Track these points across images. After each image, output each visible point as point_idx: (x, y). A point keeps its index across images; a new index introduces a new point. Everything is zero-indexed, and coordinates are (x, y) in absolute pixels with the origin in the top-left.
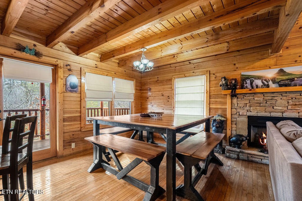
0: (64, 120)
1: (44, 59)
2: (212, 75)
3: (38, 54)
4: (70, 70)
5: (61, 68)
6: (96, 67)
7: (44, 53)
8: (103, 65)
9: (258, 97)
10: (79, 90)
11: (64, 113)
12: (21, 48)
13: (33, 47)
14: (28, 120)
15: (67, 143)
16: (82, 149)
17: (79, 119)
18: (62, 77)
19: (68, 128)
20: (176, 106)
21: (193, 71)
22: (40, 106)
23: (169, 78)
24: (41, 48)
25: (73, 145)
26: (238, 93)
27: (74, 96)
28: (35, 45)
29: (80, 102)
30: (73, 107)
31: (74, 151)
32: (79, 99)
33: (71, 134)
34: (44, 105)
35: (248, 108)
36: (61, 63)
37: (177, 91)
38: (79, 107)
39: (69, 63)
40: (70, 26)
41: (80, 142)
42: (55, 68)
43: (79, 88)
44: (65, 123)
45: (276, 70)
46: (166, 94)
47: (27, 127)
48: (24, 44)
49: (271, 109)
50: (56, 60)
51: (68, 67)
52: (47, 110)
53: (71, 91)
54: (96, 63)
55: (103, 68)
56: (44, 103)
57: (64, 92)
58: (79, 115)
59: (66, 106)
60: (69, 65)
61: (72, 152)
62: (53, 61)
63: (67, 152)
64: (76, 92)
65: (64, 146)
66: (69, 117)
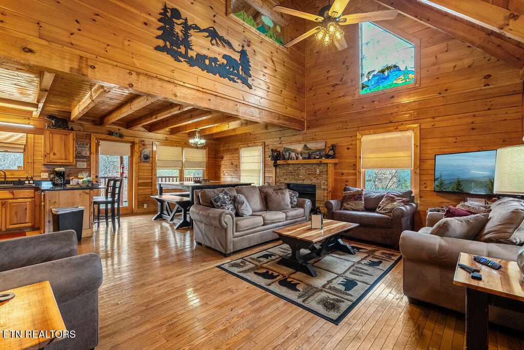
0: (139, 185)
1: (126, 138)
2: (266, 147)
3: (121, 136)
4: (144, 145)
5: (137, 144)
6: (166, 140)
7: (125, 134)
8: (173, 137)
9: (291, 168)
10: (151, 161)
11: (139, 179)
12: (111, 133)
13: (118, 131)
14: (118, 180)
15: (140, 204)
16: (152, 210)
17: (150, 185)
18: (138, 151)
19: (142, 191)
20: (242, 175)
21: (253, 142)
22: (119, 174)
23: (236, 147)
24: (124, 131)
25: (145, 206)
26: (278, 163)
27: (147, 165)
28: (119, 130)
29: (151, 171)
30: (145, 174)
31: (146, 211)
32: (151, 168)
33: (144, 196)
34: (123, 173)
35: (285, 177)
36: (137, 140)
37: (243, 160)
38: (150, 174)
39: (143, 139)
40: (141, 122)
41: (151, 204)
42: (133, 144)
43: (151, 159)
44: (139, 188)
45: (302, 145)
46: (235, 163)
47: (118, 184)
48: (112, 130)
49: (296, 178)
50: (133, 138)
51: (143, 143)
52: (125, 177)
53: (144, 162)
54: (166, 136)
55: (173, 140)
56: (123, 170)
57: (139, 163)
58: (150, 181)
59: (140, 174)
60: (143, 141)
61: (144, 211)
62: (131, 139)
63: (141, 211)
64: (148, 162)
65: (138, 206)
66: (142, 183)
